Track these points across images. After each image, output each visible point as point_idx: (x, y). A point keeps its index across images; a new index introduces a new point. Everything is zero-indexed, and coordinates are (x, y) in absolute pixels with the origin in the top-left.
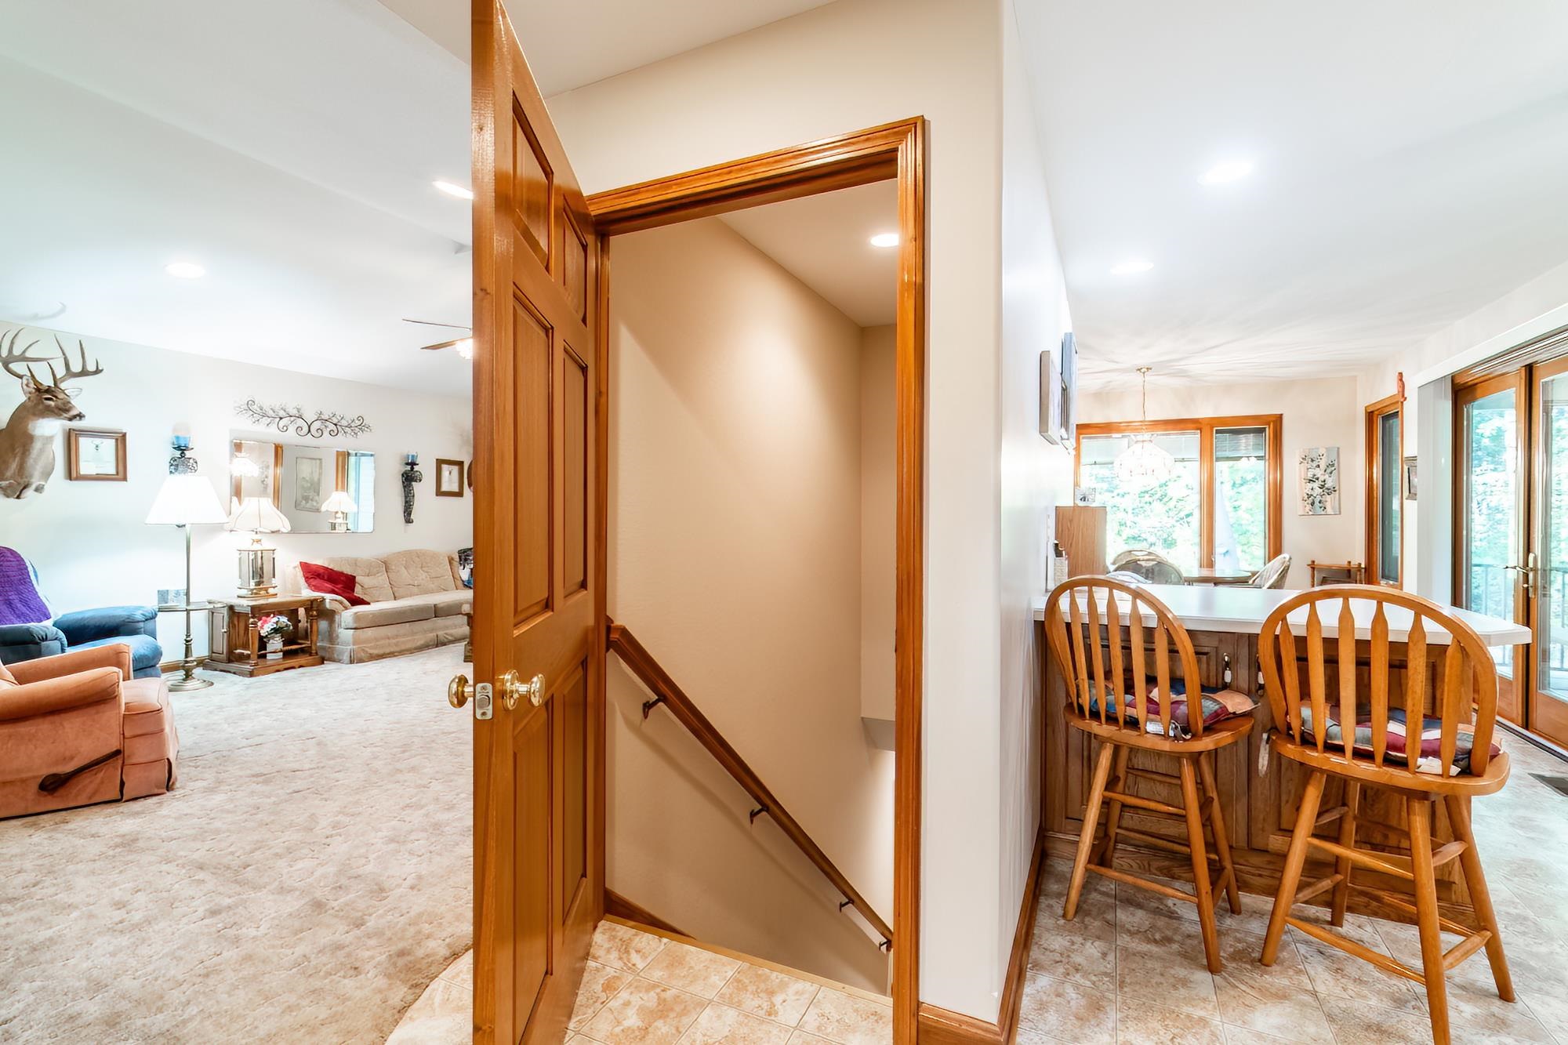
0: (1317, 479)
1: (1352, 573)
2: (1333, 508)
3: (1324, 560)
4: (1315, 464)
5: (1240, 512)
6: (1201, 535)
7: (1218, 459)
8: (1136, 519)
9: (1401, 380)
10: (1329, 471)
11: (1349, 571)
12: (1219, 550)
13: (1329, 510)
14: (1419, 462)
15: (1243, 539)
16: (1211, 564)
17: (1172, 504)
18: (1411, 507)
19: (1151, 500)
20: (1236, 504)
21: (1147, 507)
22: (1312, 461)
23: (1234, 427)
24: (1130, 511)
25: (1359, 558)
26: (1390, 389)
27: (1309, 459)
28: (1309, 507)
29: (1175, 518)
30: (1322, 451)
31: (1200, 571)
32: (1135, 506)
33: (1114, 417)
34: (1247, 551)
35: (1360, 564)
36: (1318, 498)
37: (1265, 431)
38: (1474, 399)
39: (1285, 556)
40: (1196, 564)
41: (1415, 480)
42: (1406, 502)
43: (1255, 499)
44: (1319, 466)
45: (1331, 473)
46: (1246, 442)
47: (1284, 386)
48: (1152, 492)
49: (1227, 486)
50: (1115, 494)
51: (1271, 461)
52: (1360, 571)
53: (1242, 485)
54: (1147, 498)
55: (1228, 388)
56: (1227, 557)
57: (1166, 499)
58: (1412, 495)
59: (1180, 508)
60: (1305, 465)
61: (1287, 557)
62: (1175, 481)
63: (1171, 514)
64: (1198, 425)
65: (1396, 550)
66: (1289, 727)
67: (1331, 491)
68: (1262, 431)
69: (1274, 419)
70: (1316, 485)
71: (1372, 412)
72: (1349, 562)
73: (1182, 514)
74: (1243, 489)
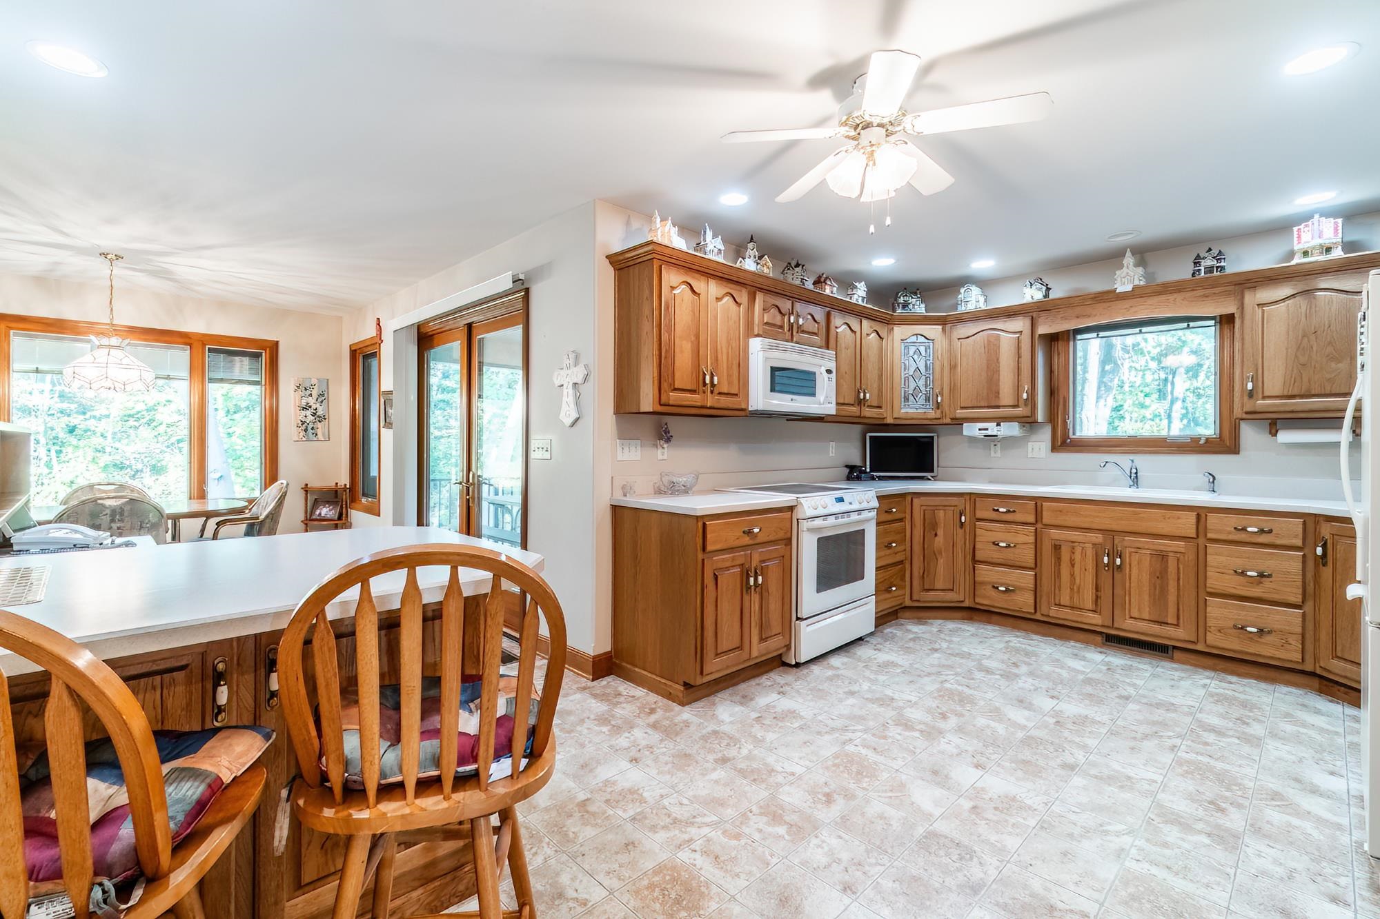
0: (310, 407)
1: (339, 493)
2: (323, 434)
3: (316, 483)
4: (308, 393)
5: (234, 438)
6: (190, 463)
7: (211, 380)
8: (117, 445)
9: (379, 324)
10: (320, 400)
11: (336, 491)
12: (212, 476)
13: (320, 436)
14: (394, 397)
15: (237, 464)
16: (202, 495)
17: (162, 429)
18: (387, 435)
19: (136, 424)
20: (230, 431)
21: (131, 431)
22: (306, 389)
23: (230, 348)
24: (109, 436)
25: (344, 480)
26: (370, 332)
27: (303, 388)
28: (303, 433)
29: (166, 444)
30: (314, 381)
31: (189, 505)
32: (116, 430)
33: (67, 312)
34: (241, 474)
35: (346, 485)
36: (311, 425)
37: (261, 355)
38: (432, 347)
39: (282, 481)
40: (185, 497)
41: (390, 411)
42: (382, 430)
43: (251, 426)
44: (311, 395)
45: (322, 402)
46: (242, 367)
47: (281, 313)
48: (139, 416)
49: (221, 413)
50: (87, 416)
51: (267, 387)
52: (345, 491)
53: (235, 413)
54: (132, 423)
55: (223, 305)
56: (222, 482)
57: (155, 424)
58: (388, 425)
59: (171, 433)
60: (299, 393)
61: (285, 482)
62: (165, 405)
63: (160, 439)
64: (187, 340)
65: (374, 472)
66: (324, 777)
67: (321, 419)
68: (258, 355)
69: (270, 345)
70: (308, 413)
71: (355, 350)
72: (337, 484)
73: (173, 439)
74: (237, 416)
